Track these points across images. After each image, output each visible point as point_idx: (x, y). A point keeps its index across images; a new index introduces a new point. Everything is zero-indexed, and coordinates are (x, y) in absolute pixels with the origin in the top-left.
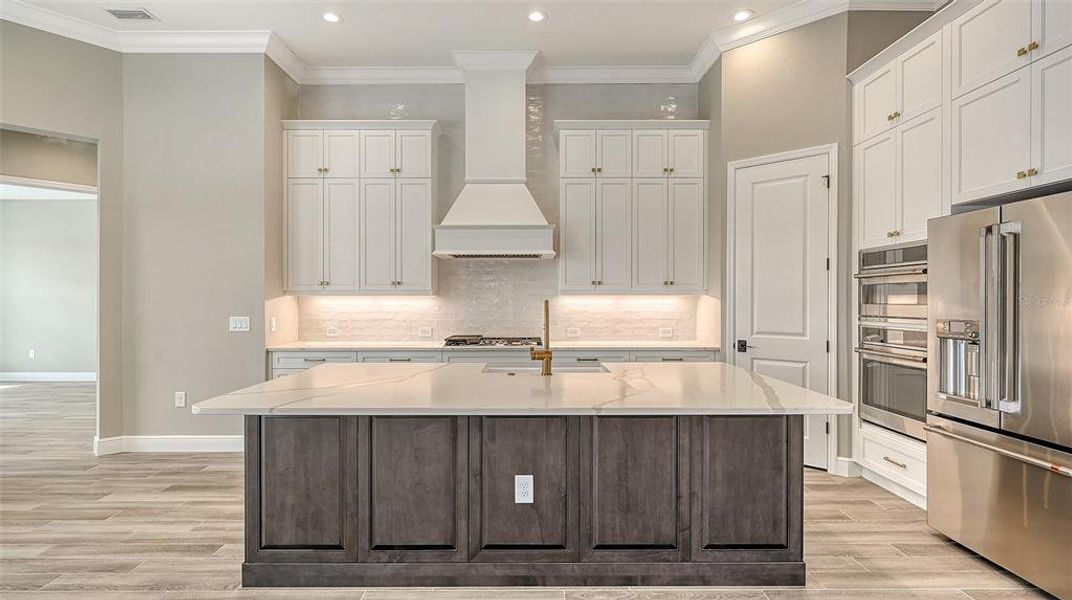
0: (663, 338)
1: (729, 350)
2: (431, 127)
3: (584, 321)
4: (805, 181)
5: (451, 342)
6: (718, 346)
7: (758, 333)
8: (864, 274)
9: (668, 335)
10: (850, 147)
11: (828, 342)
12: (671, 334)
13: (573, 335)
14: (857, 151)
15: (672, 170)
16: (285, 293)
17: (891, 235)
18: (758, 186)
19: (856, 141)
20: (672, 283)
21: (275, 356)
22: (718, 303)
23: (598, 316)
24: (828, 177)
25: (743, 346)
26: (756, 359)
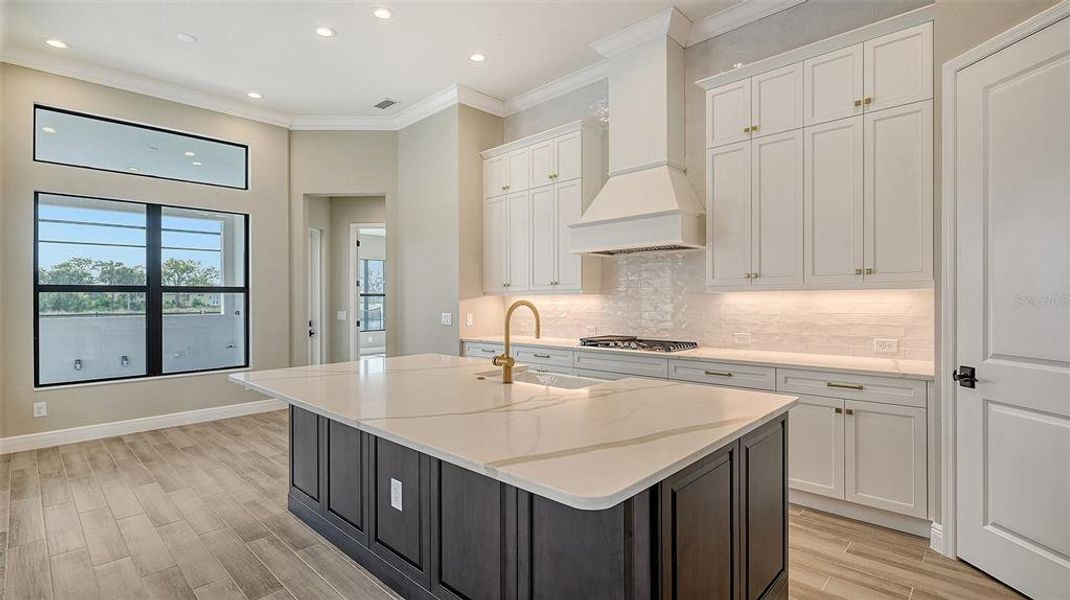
0: (878, 354)
1: (947, 381)
2: (579, 128)
3: (756, 324)
5: (585, 342)
6: (931, 373)
7: (995, 356)
9: (891, 350)
12: (894, 349)
13: (741, 342)
15: (868, 101)
16: (485, 294)
21: (467, 345)
23: (777, 319)
25: (968, 377)
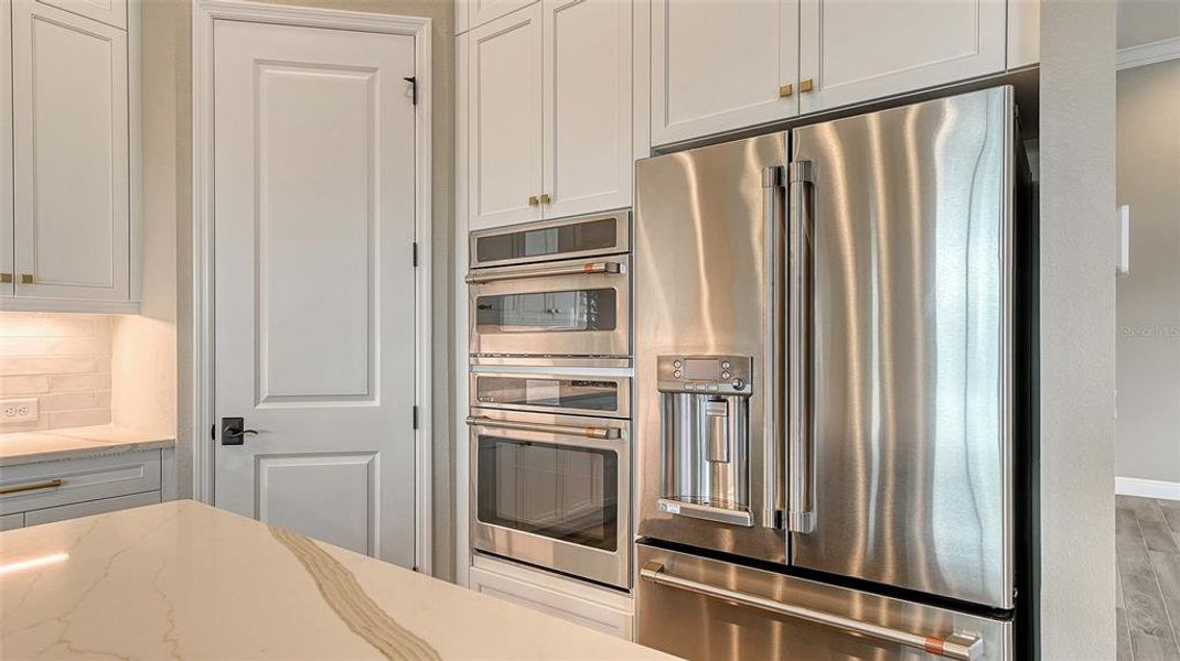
1: (199, 444)
4: (371, 82)
6: (170, 435)
7: (271, 399)
8: (482, 275)
10: (453, 36)
11: (415, 408)
14: (465, 46)
17: (534, 202)
18: (268, 71)
19: (461, 26)
20: (28, 279)
22: (170, 331)
24: (413, 80)
25: (234, 432)
26: (264, 456)
